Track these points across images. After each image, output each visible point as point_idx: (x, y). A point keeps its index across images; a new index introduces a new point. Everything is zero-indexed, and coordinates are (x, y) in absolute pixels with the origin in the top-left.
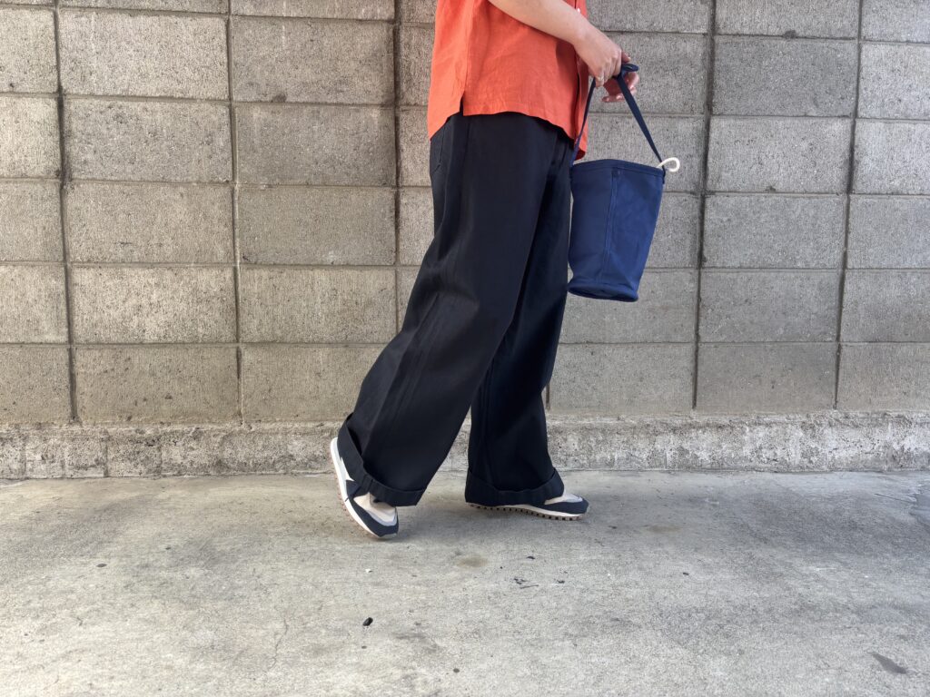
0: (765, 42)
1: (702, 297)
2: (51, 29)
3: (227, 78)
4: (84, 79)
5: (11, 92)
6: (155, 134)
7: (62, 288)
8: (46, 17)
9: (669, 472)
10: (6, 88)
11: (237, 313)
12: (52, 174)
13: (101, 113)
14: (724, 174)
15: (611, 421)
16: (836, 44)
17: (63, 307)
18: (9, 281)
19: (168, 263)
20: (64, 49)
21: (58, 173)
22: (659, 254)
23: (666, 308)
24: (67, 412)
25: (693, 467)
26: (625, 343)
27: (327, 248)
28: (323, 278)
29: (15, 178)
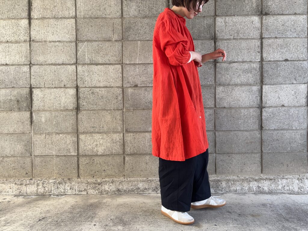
0: (278, 63)
1: (263, 139)
2: (75, 70)
3: (122, 81)
4: (84, 83)
5: (64, 87)
6: (102, 97)
7: (76, 140)
8: (74, 67)
9: (255, 194)
10: (63, 86)
11: (124, 146)
12: (75, 109)
13: (88, 92)
14: (267, 102)
15: (235, 178)
16: (301, 62)
17: (76, 145)
18: (62, 138)
19: (105, 132)
20: (78, 75)
21: (76, 108)
22: (248, 126)
23: (251, 143)
24: (77, 175)
25: (263, 192)
26: (239, 153)
27: (149, 127)
28: (148, 135)
29: (65, 110)
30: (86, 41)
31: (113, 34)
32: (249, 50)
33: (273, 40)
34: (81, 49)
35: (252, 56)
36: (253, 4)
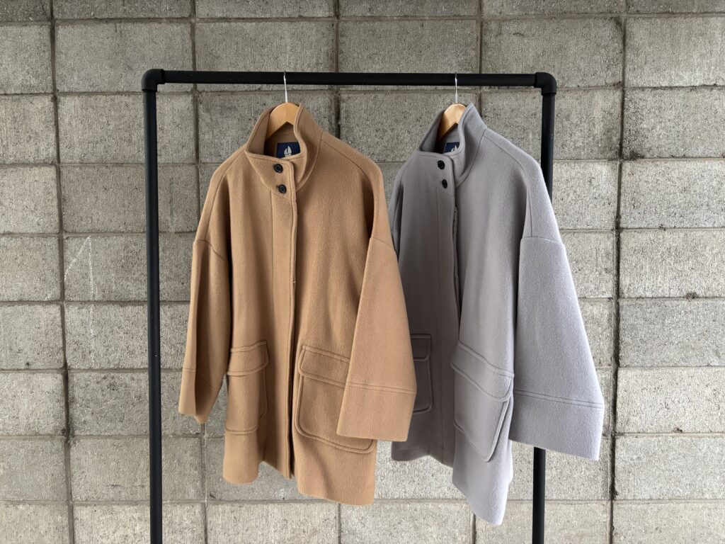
0: (667, 303)
1: (614, 525)
2: (59, 319)
4: (84, 357)
5: (25, 369)
6: (140, 397)
7: (67, 522)
8: (54, 310)
10: (23, 366)
12: (59, 432)
13: (98, 383)
14: (633, 419)
17: (67, 537)
18: (26, 517)
20: (69, 334)
21: (63, 431)
22: (573, 489)
23: (582, 536)
27: (279, 486)
28: (276, 511)
29: (30, 435)
30: (90, 232)
31: (171, 214)
32: (580, 266)
33: (651, 235)
34: (74, 257)
35: (587, 282)
36: (594, 124)
